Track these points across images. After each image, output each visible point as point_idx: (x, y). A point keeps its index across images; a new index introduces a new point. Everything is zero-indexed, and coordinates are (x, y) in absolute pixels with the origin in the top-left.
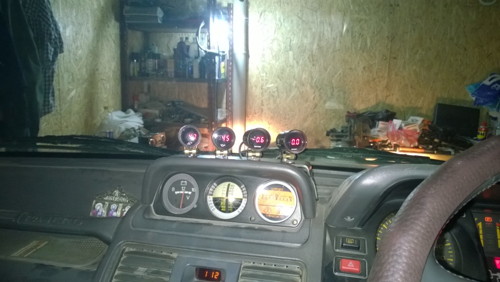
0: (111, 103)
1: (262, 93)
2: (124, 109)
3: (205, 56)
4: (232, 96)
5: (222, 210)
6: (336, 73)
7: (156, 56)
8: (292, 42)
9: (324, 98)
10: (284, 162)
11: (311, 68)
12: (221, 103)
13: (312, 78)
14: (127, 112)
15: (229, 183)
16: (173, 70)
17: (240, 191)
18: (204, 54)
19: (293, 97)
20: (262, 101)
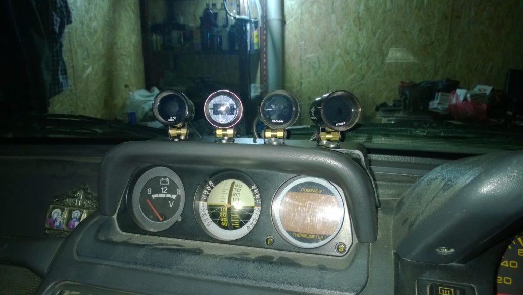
0: (133, 80)
1: (301, 64)
2: (148, 88)
3: (235, 23)
4: (266, 70)
5: (223, 224)
6: (387, 38)
7: (182, 27)
8: (335, 3)
9: (373, 67)
10: (323, 145)
11: (358, 33)
12: (255, 76)
13: (358, 45)
14: (151, 90)
15: (233, 181)
16: (199, 41)
17: (251, 194)
18: (234, 22)
19: (336, 68)
20: (301, 74)
